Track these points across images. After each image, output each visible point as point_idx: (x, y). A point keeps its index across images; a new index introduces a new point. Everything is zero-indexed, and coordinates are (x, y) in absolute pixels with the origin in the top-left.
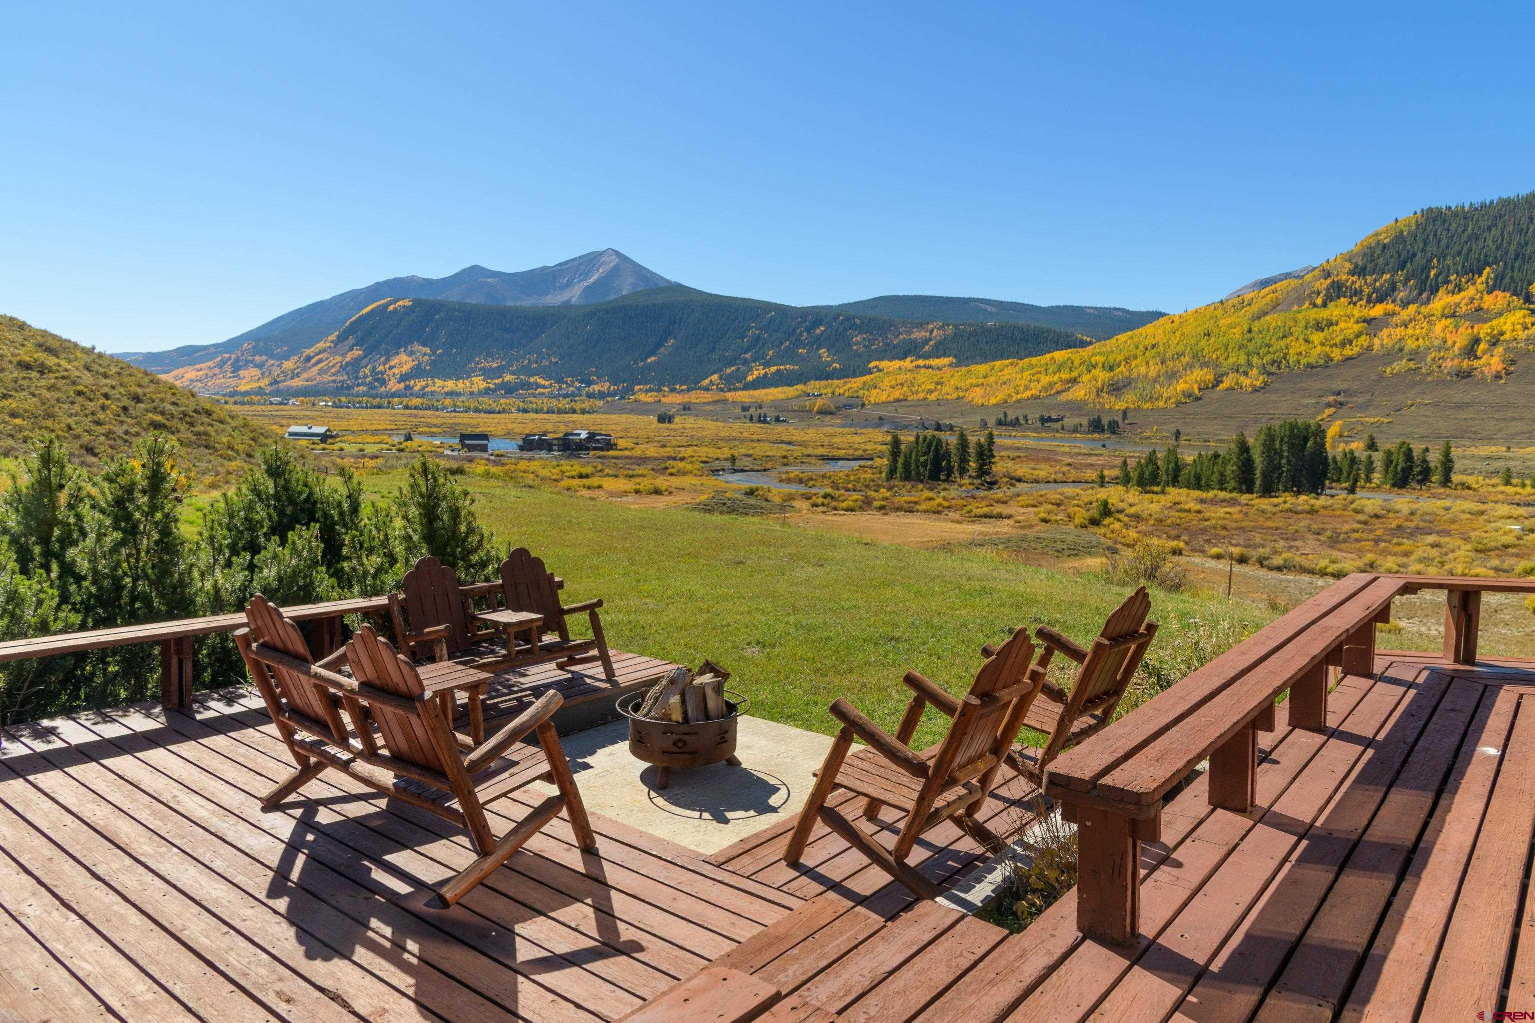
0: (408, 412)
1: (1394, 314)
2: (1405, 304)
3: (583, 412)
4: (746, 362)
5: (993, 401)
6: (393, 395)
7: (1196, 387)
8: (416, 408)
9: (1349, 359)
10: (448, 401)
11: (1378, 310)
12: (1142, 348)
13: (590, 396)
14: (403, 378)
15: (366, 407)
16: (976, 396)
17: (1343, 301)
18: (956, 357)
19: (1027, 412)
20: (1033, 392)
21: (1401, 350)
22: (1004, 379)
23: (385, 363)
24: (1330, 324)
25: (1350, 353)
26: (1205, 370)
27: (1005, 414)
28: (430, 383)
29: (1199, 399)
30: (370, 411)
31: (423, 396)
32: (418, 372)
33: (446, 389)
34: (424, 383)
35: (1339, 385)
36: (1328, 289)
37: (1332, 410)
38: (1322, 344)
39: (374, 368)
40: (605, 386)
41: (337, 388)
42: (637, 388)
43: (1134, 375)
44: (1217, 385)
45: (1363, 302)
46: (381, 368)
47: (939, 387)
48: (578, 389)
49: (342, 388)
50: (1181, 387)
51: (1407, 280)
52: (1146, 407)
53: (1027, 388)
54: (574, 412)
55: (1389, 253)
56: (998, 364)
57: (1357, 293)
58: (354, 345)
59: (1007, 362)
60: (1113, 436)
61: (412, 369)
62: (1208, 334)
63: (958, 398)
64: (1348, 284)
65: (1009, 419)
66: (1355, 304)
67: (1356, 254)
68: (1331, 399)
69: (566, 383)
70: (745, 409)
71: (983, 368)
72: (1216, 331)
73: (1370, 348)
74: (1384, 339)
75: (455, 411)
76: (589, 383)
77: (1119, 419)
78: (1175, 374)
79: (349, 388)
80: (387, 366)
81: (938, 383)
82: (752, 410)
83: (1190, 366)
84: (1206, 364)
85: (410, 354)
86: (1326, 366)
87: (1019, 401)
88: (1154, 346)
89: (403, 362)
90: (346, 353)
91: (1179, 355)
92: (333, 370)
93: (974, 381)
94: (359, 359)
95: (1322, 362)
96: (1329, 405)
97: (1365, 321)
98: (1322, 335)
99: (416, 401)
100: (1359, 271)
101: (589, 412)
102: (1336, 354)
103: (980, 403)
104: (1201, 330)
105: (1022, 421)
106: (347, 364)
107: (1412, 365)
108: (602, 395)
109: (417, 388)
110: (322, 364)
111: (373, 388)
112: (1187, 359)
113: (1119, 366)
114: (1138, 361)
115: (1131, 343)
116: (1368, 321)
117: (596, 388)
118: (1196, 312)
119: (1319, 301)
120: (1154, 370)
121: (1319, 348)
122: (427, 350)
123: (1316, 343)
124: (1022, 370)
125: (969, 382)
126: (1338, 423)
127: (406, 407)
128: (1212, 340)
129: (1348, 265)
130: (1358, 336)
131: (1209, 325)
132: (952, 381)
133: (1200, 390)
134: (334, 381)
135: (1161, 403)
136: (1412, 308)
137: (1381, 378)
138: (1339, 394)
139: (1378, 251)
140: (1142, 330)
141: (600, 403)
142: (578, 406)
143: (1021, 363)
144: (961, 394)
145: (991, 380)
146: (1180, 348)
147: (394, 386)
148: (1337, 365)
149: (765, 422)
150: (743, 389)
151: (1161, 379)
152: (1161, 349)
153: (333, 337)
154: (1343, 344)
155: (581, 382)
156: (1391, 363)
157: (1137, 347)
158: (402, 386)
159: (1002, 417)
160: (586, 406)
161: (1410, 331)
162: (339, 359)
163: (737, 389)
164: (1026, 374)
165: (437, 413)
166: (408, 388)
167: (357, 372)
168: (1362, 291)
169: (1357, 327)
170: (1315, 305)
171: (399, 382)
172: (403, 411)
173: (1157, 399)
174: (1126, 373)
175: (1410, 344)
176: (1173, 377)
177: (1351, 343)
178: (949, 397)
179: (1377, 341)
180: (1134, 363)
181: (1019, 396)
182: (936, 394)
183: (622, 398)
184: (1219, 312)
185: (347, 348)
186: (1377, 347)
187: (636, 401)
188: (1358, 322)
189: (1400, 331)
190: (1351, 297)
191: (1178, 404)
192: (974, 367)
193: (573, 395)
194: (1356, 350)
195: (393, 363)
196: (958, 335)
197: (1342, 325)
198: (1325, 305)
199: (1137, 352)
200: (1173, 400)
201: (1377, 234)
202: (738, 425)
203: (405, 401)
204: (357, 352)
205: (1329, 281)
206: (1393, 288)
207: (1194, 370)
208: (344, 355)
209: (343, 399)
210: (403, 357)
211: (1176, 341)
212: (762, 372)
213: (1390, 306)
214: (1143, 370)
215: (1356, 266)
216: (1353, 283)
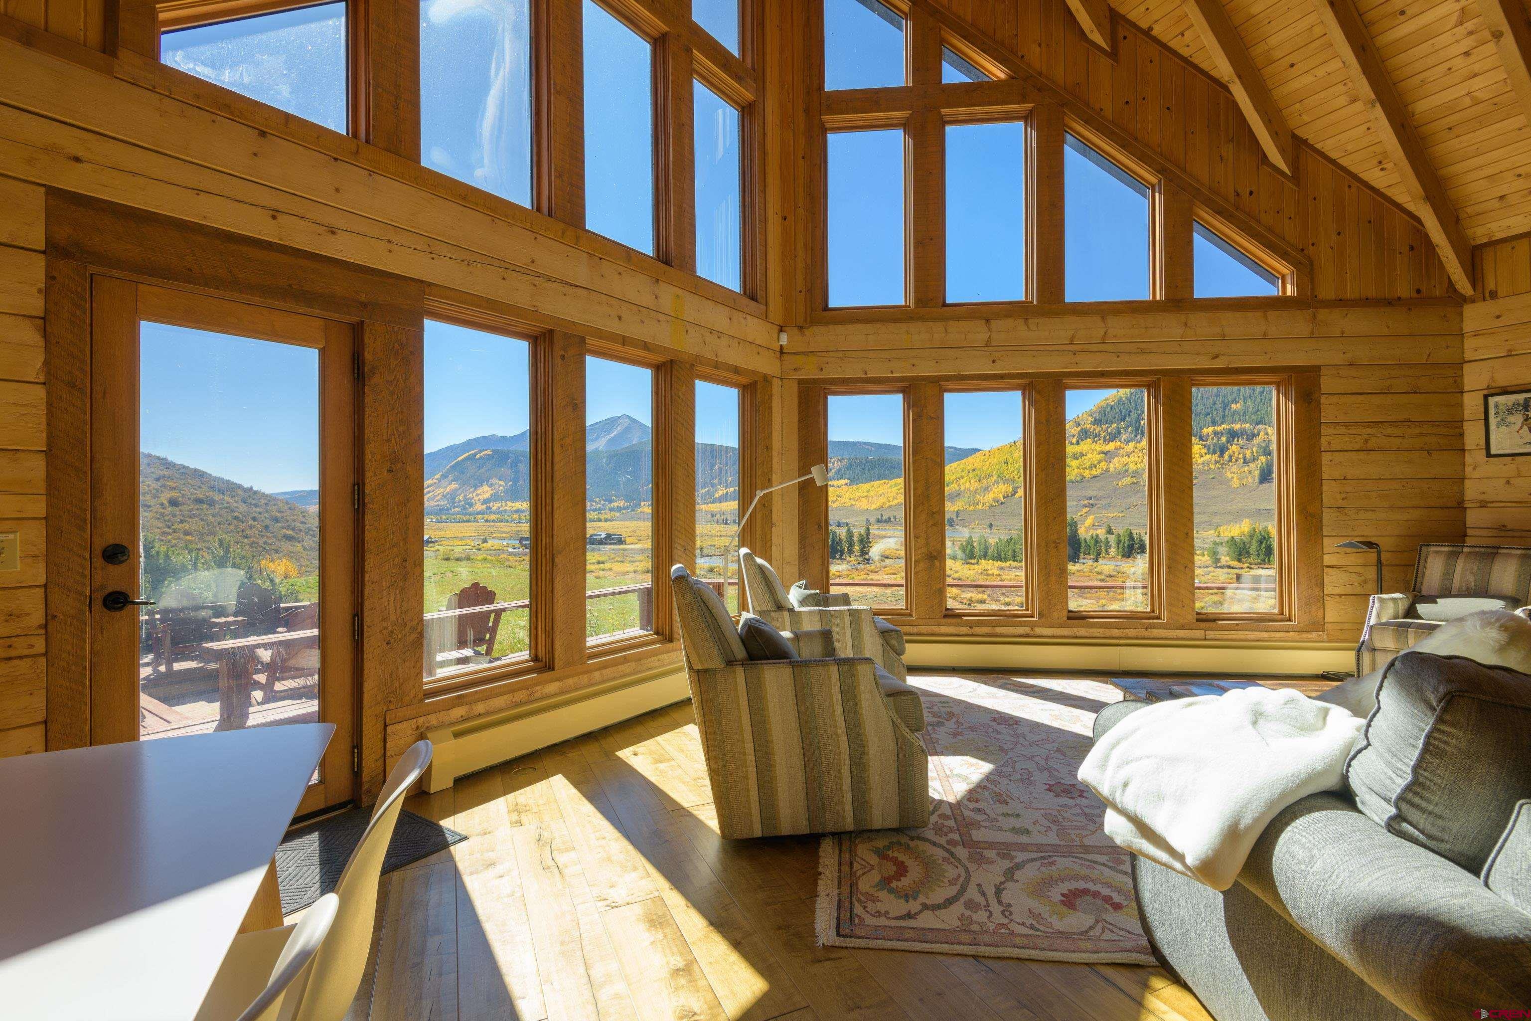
0: (488, 524)
1: (1121, 448)
2: (1127, 442)
3: (606, 520)
4: (714, 485)
5: (874, 507)
6: (478, 513)
7: (1001, 496)
8: (493, 521)
9: (1095, 477)
10: (515, 516)
11: (1111, 446)
12: (966, 471)
13: (611, 510)
14: (485, 502)
15: (459, 522)
16: (863, 504)
17: (1089, 440)
18: (849, 479)
19: (895, 513)
20: (899, 500)
21: (1127, 471)
22: (880, 492)
23: (473, 492)
24: (1082, 455)
25: (1096, 473)
26: (1006, 485)
27: (882, 515)
28: (503, 504)
29: (1004, 503)
30: (462, 524)
31: (498, 513)
32: (495, 497)
33: (514, 508)
34: (499, 505)
35: (1091, 493)
36: (1079, 434)
37: (1087, 509)
38: (1078, 468)
39: (465, 496)
40: (621, 504)
41: (440, 510)
42: (642, 504)
43: (962, 489)
44: (1014, 494)
45: (1101, 441)
46: (471, 495)
47: (839, 499)
48: (603, 505)
49: (443, 509)
50: (992, 496)
51: (1127, 427)
52: (970, 509)
53: (895, 498)
54: (600, 520)
55: (1116, 410)
56: (876, 483)
57: (1097, 435)
58: (452, 481)
59: (882, 481)
60: (951, 528)
61: (492, 495)
62: (1006, 463)
63: (852, 505)
64: (1091, 430)
65: (884, 518)
66: (1096, 442)
67: (1095, 412)
68: (1086, 502)
69: (596, 502)
70: (713, 516)
71: (867, 486)
72: (1011, 460)
73: (1108, 470)
74: (1116, 464)
75: (519, 522)
76: (611, 502)
77: (954, 517)
78: (988, 487)
79: (448, 509)
80: (474, 494)
81: (838, 496)
82: (718, 516)
83: (996, 483)
84: (1006, 481)
85: (491, 486)
86: (1081, 481)
87: (890, 506)
88: (973, 470)
89: (485, 492)
90: (447, 486)
91: (990, 476)
92: (438, 498)
93: (861, 494)
94: (456, 490)
95: (1078, 479)
96: (1085, 506)
97: (1103, 453)
98: (1077, 462)
99: (493, 517)
100: (1098, 422)
101: (610, 520)
102: (1087, 473)
103: (865, 508)
104: (1002, 459)
105: (893, 520)
106: (448, 493)
107: (1134, 480)
108: (619, 509)
109: (494, 508)
110: (431, 494)
111: (465, 509)
112: (995, 478)
113: (952, 483)
114: (964, 480)
115: (959, 468)
116: (1105, 453)
117: (616, 504)
118: (999, 448)
119: (1074, 441)
120: (974, 485)
121: (1076, 470)
122: (502, 483)
123: (1074, 467)
124: (891, 487)
125: (858, 495)
126: (1091, 517)
127: (487, 521)
128: (1009, 466)
129: (1090, 418)
130: (1099, 462)
131: (1007, 456)
132: (847, 495)
133: (1004, 497)
134: (438, 505)
135: (980, 507)
136: (1132, 444)
137: (1116, 489)
138: (1091, 499)
139: (1108, 410)
140: (966, 460)
141: (618, 514)
142: (602, 517)
143: (890, 482)
144: (853, 503)
145: (872, 493)
146: (989, 472)
147: (479, 507)
148: (1088, 481)
149: (726, 523)
150: (712, 503)
151: (979, 491)
152: (978, 472)
153: (437, 476)
154: (1091, 468)
155: (605, 501)
156: (1121, 479)
157: (963, 471)
158: (484, 507)
159: (879, 517)
160: (608, 516)
161: (1131, 459)
162: (442, 490)
163: (708, 503)
164: (893, 489)
165: (507, 524)
166: (489, 508)
167: (454, 499)
168: (1100, 435)
169: (1099, 457)
170: (1072, 444)
171: (482, 504)
172: (484, 524)
173: (977, 504)
174: (957, 488)
175: (1132, 467)
176: (987, 489)
177: (1095, 467)
178: (845, 505)
179: (1111, 466)
180: (962, 481)
181: (890, 504)
182: (837, 503)
183: (633, 510)
184: (1013, 449)
185: (447, 483)
186: (1112, 469)
187: (641, 512)
188: (1099, 454)
189: (1125, 459)
190: (1094, 438)
191: (991, 506)
192: (861, 485)
193: (600, 509)
194: (1099, 471)
195: (478, 492)
196: (850, 465)
197: (1089, 456)
198: (1078, 443)
199: (963, 474)
200: (987, 504)
201: (1107, 400)
202: (708, 526)
203: (486, 517)
204: (454, 486)
205: (1079, 428)
206: (1119, 432)
207: (1000, 485)
208: (445, 488)
209: (444, 517)
210: (486, 488)
211: (987, 467)
212: (725, 491)
213: (1118, 444)
214: (967, 485)
215: (1095, 419)
216: (1095, 429)
